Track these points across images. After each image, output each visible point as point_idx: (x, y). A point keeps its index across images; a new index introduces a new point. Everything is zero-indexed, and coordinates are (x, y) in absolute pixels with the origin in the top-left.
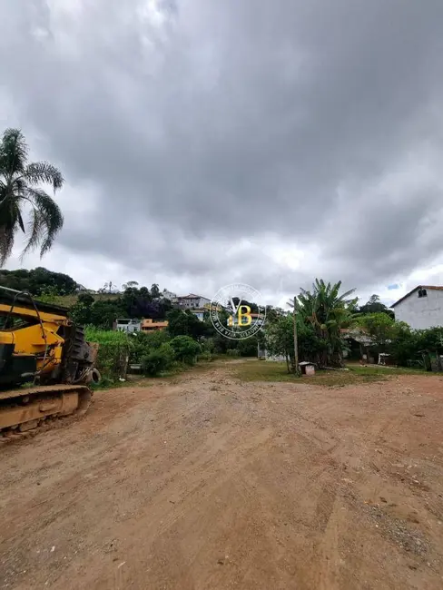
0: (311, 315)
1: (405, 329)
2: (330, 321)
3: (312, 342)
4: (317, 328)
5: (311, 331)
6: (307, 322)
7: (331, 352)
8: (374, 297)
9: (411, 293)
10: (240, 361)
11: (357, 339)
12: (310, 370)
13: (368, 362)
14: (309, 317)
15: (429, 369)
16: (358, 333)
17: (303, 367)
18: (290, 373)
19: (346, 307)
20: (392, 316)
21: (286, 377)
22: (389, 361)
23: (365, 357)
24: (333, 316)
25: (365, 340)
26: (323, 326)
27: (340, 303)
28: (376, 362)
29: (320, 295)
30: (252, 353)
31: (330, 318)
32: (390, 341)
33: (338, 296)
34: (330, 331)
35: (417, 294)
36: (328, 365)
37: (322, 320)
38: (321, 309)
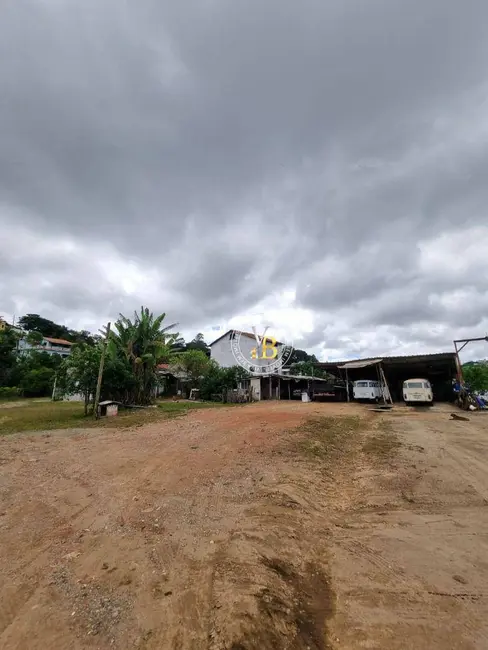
0: (126, 346)
1: (215, 365)
2: (147, 355)
3: (121, 377)
4: (131, 361)
5: (123, 364)
6: (121, 354)
7: (142, 388)
8: (200, 335)
9: (226, 335)
10: (20, 403)
11: (175, 376)
12: (112, 410)
13: (182, 398)
14: (124, 349)
15: (225, 402)
16: (177, 369)
17: (104, 408)
18: (86, 416)
19: (167, 341)
20: (209, 354)
21: (80, 422)
22: (199, 396)
23: (179, 392)
24: (152, 349)
25: (182, 375)
26: (138, 360)
27: (161, 337)
28: (188, 398)
29: (141, 325)
30: (45, 392)
31: (147, 351)
32: (202, 377)
33: (160, 329)
34: (145, 365)
35: (229, 337)
36: (137, 403)
37: (138, 353)
38: (140, 340)
